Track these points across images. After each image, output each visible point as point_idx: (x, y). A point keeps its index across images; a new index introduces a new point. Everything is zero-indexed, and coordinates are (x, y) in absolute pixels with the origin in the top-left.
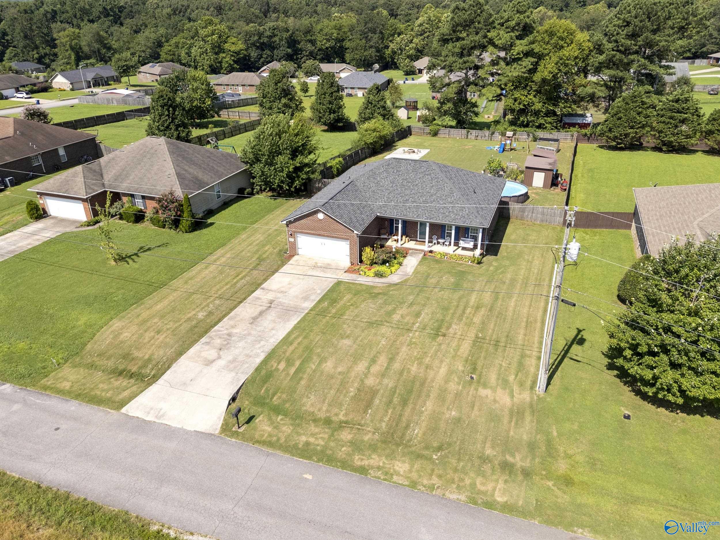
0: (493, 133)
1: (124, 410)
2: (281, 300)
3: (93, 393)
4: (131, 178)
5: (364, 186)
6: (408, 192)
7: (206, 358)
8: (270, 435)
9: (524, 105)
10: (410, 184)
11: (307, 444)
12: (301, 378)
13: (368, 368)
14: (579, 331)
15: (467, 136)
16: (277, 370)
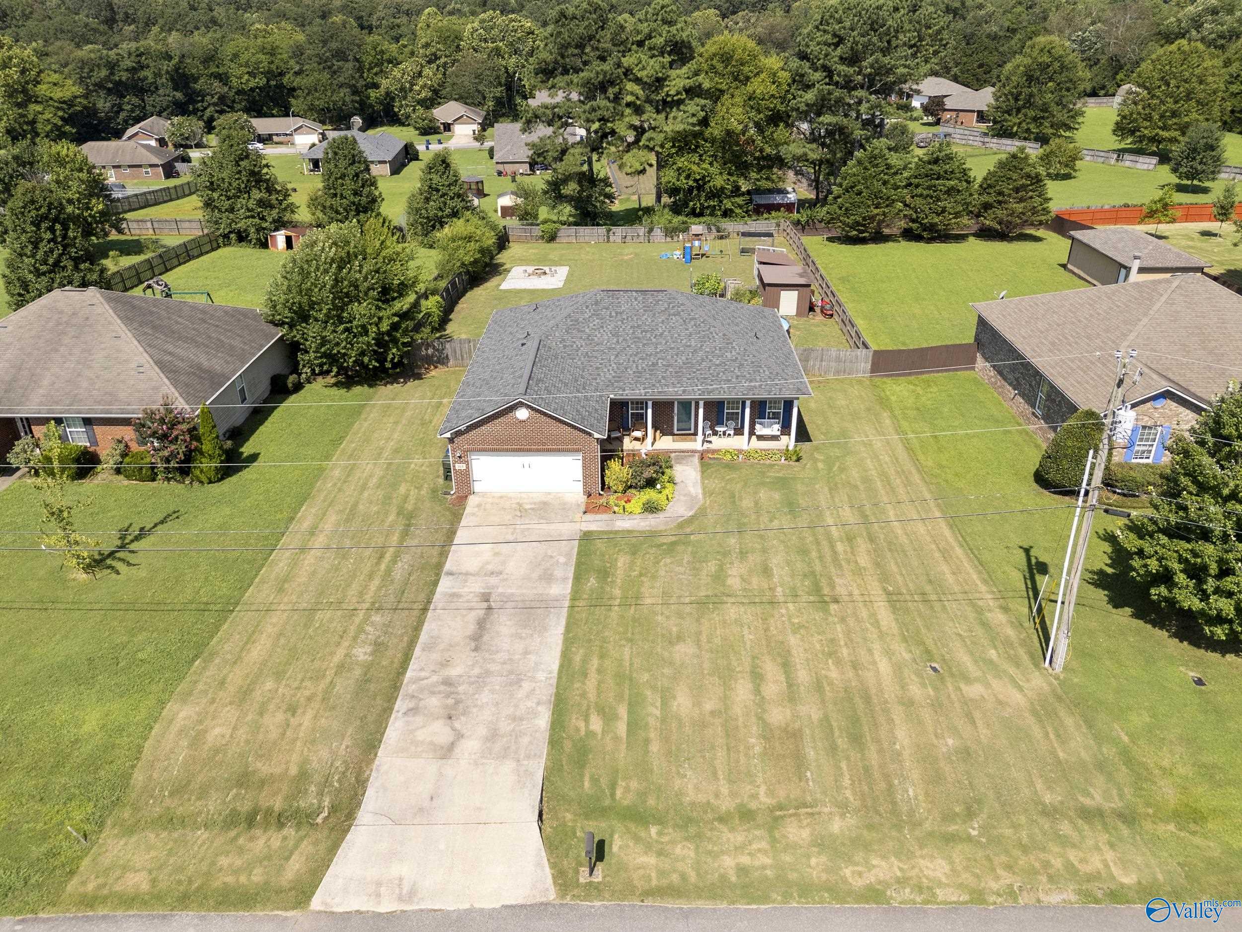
0: (651, 230)
1: (316, 903)
2: (500, 590)
3: (217, 884)
4: (45, 382)
5: (565, 347)
6: (650, 350)
7: (432, 743)
8: (662, 873)
9: (696, 181)
10: (648, 335)
11: (742, 870)
12: (647, 741)
13: (757, 691)
14: (1027, 551)
15: (608, 237)
16: (590, 734)
